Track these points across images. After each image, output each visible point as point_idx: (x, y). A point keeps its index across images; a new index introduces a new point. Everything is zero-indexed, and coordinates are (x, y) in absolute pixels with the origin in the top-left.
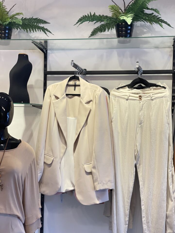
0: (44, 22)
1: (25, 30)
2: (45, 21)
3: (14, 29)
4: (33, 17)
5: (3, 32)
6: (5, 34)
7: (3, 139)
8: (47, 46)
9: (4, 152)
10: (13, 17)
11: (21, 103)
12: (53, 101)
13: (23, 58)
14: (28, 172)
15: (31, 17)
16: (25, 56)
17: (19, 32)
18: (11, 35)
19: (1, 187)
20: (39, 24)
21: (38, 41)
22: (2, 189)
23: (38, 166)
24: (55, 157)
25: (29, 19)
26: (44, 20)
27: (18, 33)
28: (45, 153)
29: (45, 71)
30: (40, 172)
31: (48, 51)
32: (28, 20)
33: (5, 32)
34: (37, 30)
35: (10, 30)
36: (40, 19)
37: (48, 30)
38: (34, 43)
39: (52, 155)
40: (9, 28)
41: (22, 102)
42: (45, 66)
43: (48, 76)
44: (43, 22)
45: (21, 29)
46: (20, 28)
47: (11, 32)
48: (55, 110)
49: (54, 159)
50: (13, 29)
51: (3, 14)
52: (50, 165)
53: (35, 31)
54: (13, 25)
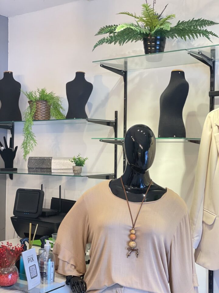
0: (210, 24)
1: (183, 37)
2: (213, 22)
3: (169, 38)
4: (193, 19)
5: (153, 44)
6: (155, 47)
7: (143, 186)
8: (214, 56)
9: (142, 204)
10: (165, 21)
11: (173, 137)
12: (215, 135)
13: (178, 76)
14: (175, 235)
15: (191, 20)
16: (180, 73)
18: (163, 47)
19: (136, 252)
20: (204, 26)
21: (197, 50)
22: (137, 254)
23: (194, 226)
24: (218, 215)
25: (188, 22)
26: (211, 20)
27: (176, 43)
28: (203, 208)
29: (212, 91)
30: (197, 235)
31: (216, 63)
32: (188, 24)
33: (156, 44)
35: (163, 40)
36: (204, 19)
37: (213, 33)
38: (191, 53)
39: (214, 212)
40: (160, 38)
41: (175, 136)
42: (212, 84)
43: (216, 97)
44: (208, 23)
45: (178, 37)
46: (176, 35)
47: (164, 43)
48: (217, 146)
49: (217, 218)
50: (167, 38)
51: (151, 20)
52: (211, 226)
53: (195, 37)
54: (165, 33)
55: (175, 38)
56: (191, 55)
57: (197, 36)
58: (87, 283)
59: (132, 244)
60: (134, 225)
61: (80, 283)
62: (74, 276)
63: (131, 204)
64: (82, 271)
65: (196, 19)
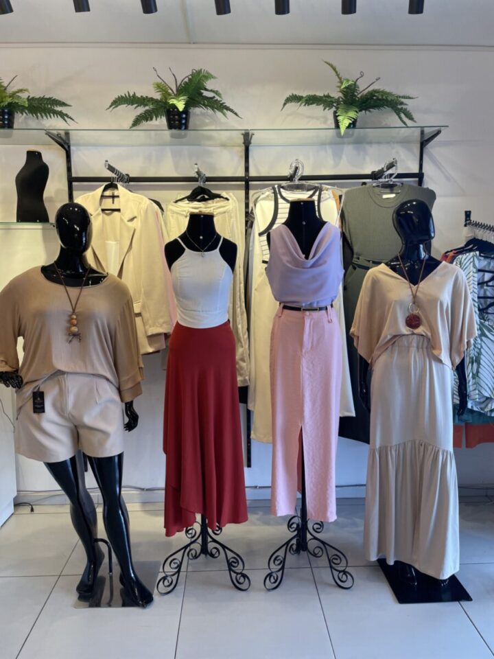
0: (61, 104)
1: (34, 115)
4: (44, 96)
6: (4, 122)
7: (82, 270)
8: (69, 140)
9: (81, 289)
10: (15, 94)
13: (34, 157)
15: (42, 96)
16: (37, 153)
17: (25, 118)
18: (13, 123)
19: (78, 337)
20: (55, 106)
21: (56, 132)
22: (80, 339)
25: (38, 99)
26: (63, 101)
29: (69, 176)
31: (72, 148)
32: (38, 101)
33: (3, 117)
34: (52, 115)
35: (11, 115)
36: (55, 99)
37: (69, 115)
38: (50, 134)
40: (8, 111)
41: (38, 221)
42: (69, 169)
43: (74, 183)
45: (28, 114)
46: (27, 111)
47: (13, 118)
50: (16, 113)
53: (49, 117)
54: (14, 107)
55: (24, 114)
56: (50, 136)
57: (50, 117)
58: (23, 377)
59: (75, 329)
60: (74, 310)
61: (15, 378)
62: (6, 372)
63: (69, 289)
64: (14, 367)
65: (47, 96)
